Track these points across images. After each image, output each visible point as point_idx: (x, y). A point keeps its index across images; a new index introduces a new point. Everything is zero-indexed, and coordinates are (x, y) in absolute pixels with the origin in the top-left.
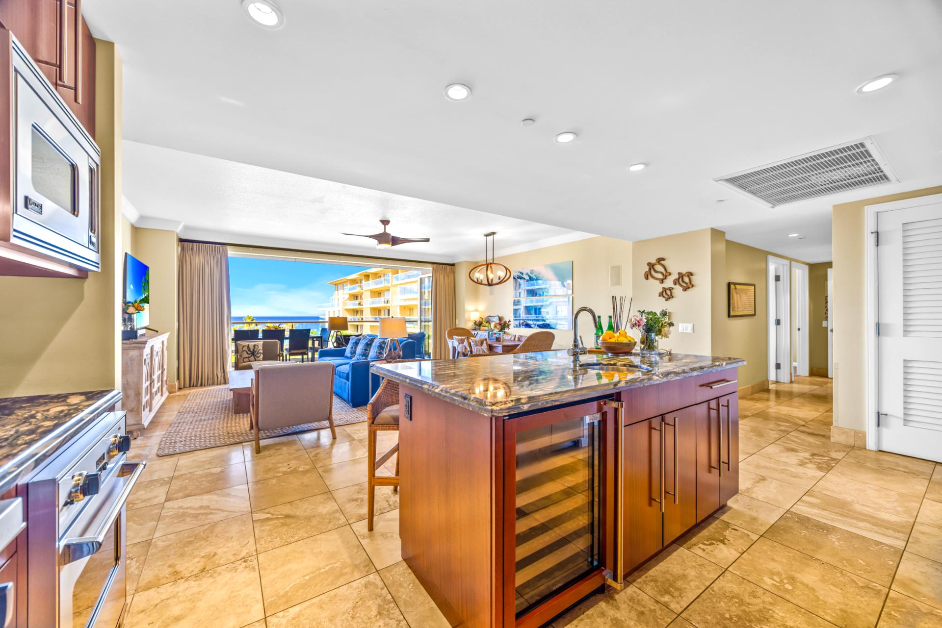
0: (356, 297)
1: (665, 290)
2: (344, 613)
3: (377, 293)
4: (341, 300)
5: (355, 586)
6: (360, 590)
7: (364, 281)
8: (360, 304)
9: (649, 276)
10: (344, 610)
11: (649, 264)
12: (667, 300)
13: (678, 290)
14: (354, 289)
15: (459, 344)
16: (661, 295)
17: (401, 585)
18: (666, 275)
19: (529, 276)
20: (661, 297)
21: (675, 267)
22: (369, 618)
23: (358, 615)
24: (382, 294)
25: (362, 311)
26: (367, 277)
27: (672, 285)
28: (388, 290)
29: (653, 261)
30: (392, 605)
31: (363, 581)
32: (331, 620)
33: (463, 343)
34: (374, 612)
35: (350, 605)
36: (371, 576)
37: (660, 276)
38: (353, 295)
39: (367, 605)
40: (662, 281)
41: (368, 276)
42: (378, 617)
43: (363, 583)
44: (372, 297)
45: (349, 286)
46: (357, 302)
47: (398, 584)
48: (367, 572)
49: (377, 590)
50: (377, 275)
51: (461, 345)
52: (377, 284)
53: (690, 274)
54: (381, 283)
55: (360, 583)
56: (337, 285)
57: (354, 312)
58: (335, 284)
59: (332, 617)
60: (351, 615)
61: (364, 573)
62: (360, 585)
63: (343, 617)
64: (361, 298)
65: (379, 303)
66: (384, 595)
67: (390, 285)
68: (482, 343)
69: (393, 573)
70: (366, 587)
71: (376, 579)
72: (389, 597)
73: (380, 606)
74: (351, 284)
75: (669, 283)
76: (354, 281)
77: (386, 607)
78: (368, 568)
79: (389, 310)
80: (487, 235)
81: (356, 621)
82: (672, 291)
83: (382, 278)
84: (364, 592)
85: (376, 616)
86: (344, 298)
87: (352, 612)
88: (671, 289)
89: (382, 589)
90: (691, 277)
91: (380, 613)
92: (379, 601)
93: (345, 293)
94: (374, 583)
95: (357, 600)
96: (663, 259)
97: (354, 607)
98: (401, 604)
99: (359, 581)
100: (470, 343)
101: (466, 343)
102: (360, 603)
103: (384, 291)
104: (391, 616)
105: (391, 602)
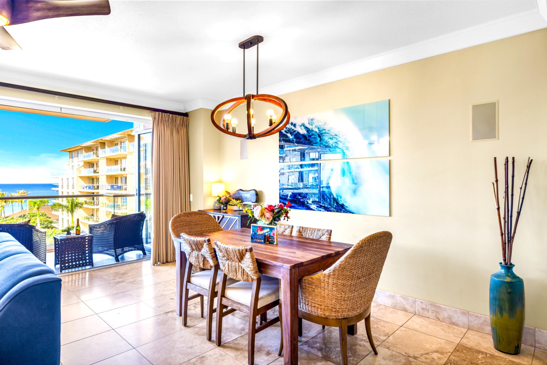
0: (91, 164)
3: (115, 161)
4: (76, 167)
7: (99, 148)
8: (95, 172)
14: (89, 156)
15: (193, 250)
19: (306, 128)
24: (119, 162)
25: (98, 179)
26: (103, 144)
28: (125, 158)
33: (200, 250)
38: (88, 163)
41: (105, 143)
44: (108, 165)
45: (85, 154)
46: (92, 170)
50: (113, 143)
51: (195, 253)
52: (113, 151)
54: (117, 150)
56: (72, 152)
57: (90, 179)
58: (70, 152)
64: (97, 166)
65: (115, 170)
67: (126, 153)
68: (241, 256)
74: (86, 152)
76: (89, 149)
79: (126, 177)
80: (245, 45)
83: (119, 146)
86: (79, 165)
93: (79, 160)
100: (215, 251)
101: (205, 251)
103: (121, 159)
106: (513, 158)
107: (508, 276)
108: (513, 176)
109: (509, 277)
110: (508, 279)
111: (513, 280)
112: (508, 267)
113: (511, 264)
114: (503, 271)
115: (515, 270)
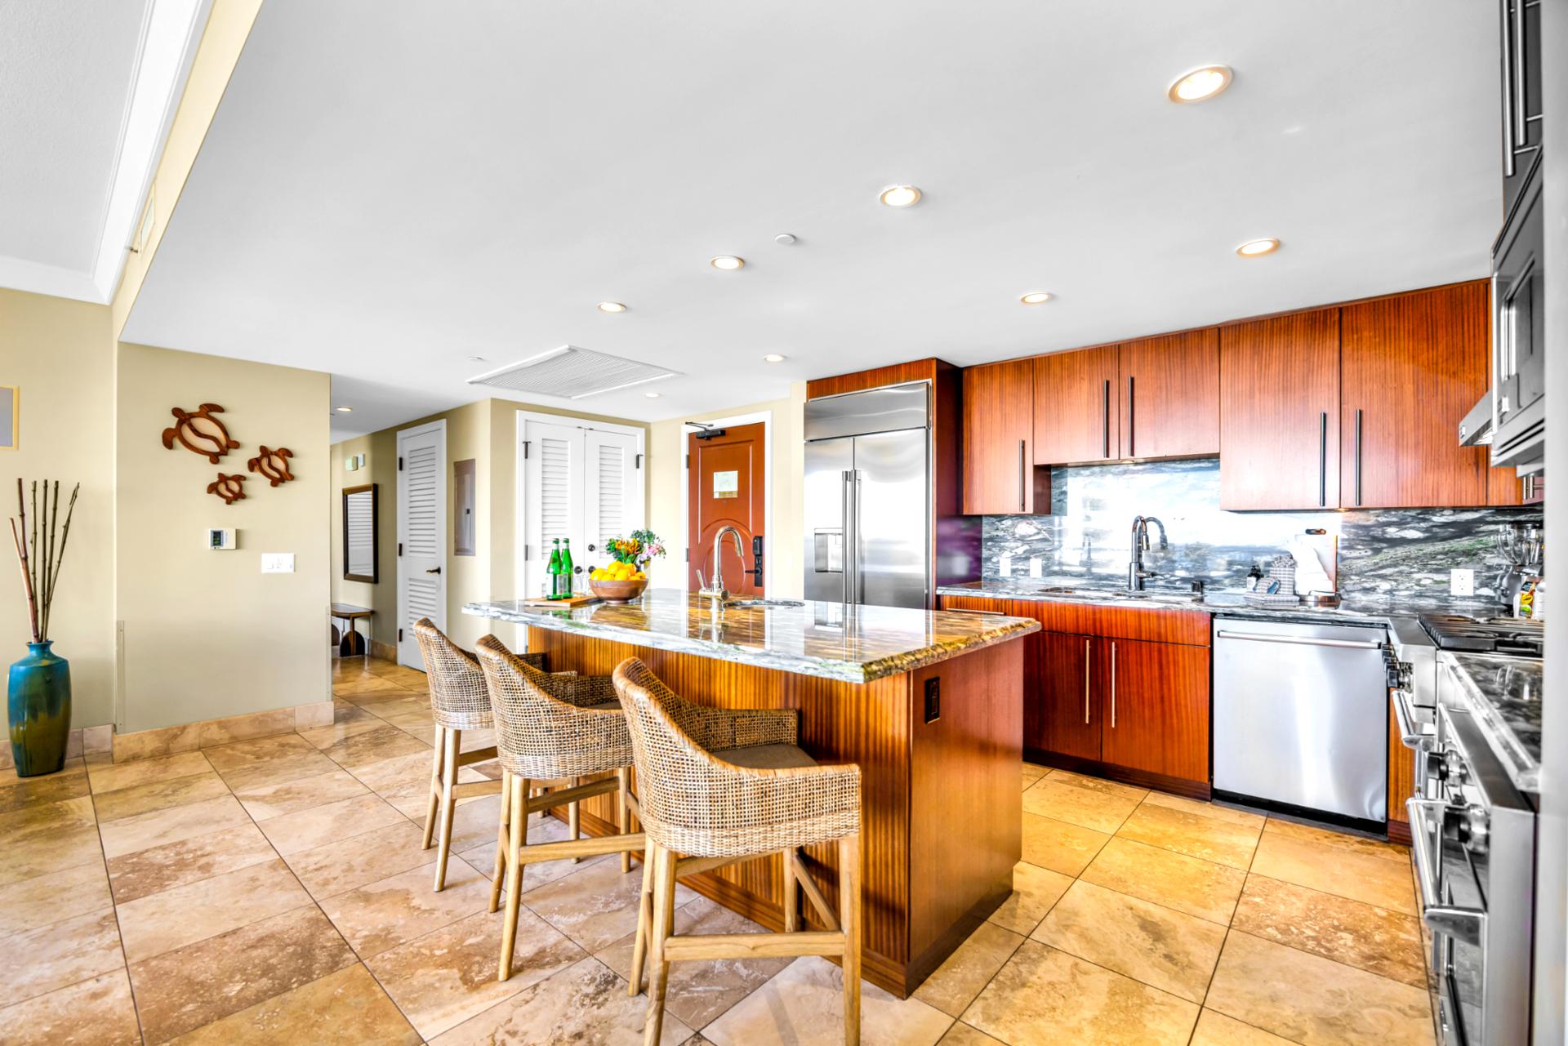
1: (223, 478)
2: (1057, 1022)
5: (1007, 1034)
6: (1008, 1024)
9: (177, 442)
10: (1053, 1025)
11: (177, 412)
12: (229, 502)
13: (257, 483)
16: (213, 488)
17: (964, 980)
18: (229, 445)
20: (214, 496)
21: (253, 433)
22: (1038, 992)
23: (1046, 1006)
27: (245, 472)
29: (192, 407)
30: (1001, 978)
31: (990, 1029)
32: (1079, 1031)
34: (1026, 991)
35: (1040, 1022)
36: (973, 1022)
37: (212, 447)
39: (1024, 1003)
40: (215, 458)
42: (1029, 984)
43: (993, 1026)
47: (962, 985)
48: (968, 1032)
49: (993, 1004)
53: (286, 453)
55: (997, 1030)
59: (1074, 1032)
60: (1052, 1013)
61: (974, 1034)
62: (1001, 1028)
63: (1063, 1019)
66: (993, 992)
69: (949, 998)
70: (998, 1019)
71: (974, 1014)
72: (992, 986)
73: (1013, 990)
75: (234, 464)
77: (1008, 983)
78: (960, 1036)
81: (1055, 1004)
82: (243, 482)
84: (1007, 1016)
85: (1030, 987)
87: (1047, 1014)
88: (239, 479)
89: (985, 999)
90: (289, 459)
91: (1023, 985)
92: (1007, 993)
94: (983, 1013)
95: (1026, 1017)
96: (220, 409)
97: (1040, 1015)
98: (993, 971)
99: (993, 1034)
102: (1029, 1013)
104: (1016, 972)
105: (997, 981)
106: (57, 483)
107: (44, 658)
108: (55, 509)
109: (47, 659)
110: (46, 663)
111: (53, 662)
112: (42, 645)
113: (47, 641)
114: (34, 653)
115: (53, 649)
